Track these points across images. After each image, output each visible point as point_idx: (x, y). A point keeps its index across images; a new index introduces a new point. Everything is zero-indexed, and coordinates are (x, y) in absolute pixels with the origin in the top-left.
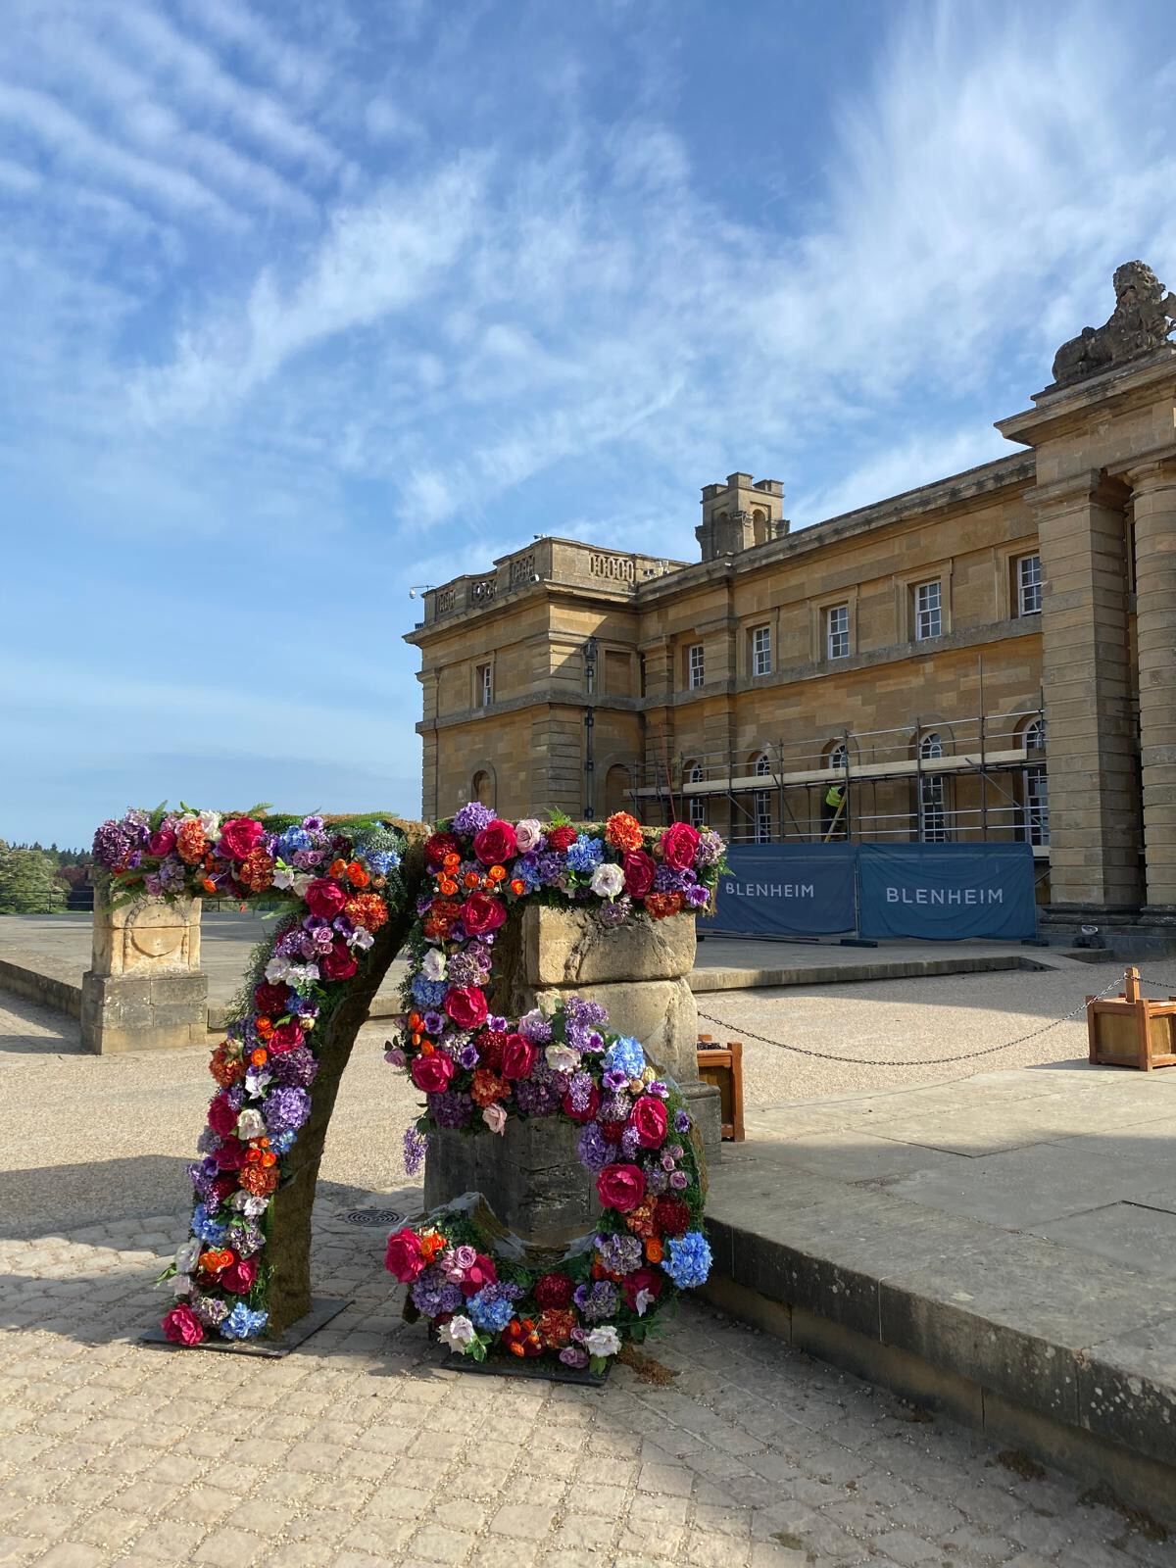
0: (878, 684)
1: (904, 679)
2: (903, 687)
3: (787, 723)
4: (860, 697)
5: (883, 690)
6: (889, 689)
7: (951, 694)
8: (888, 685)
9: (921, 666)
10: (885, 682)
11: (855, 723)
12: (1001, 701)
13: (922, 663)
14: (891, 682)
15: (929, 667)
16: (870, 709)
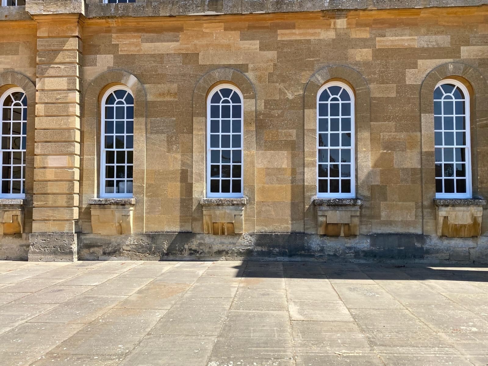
0: (279, 31)
1: (311, 31)
2: (312, 38)
3: (160, 58)
4: (258, 42)
5: (286, 38)
6: (293, 38)
7: (365, 50)
8: (294, 34)
9: (332, 21)
10: (287, 31)
11: (251, 66)
12: (420, 62)
13: (334, 18)
14: (297, 31)
15: (341, 23)
16: (272, 54)
